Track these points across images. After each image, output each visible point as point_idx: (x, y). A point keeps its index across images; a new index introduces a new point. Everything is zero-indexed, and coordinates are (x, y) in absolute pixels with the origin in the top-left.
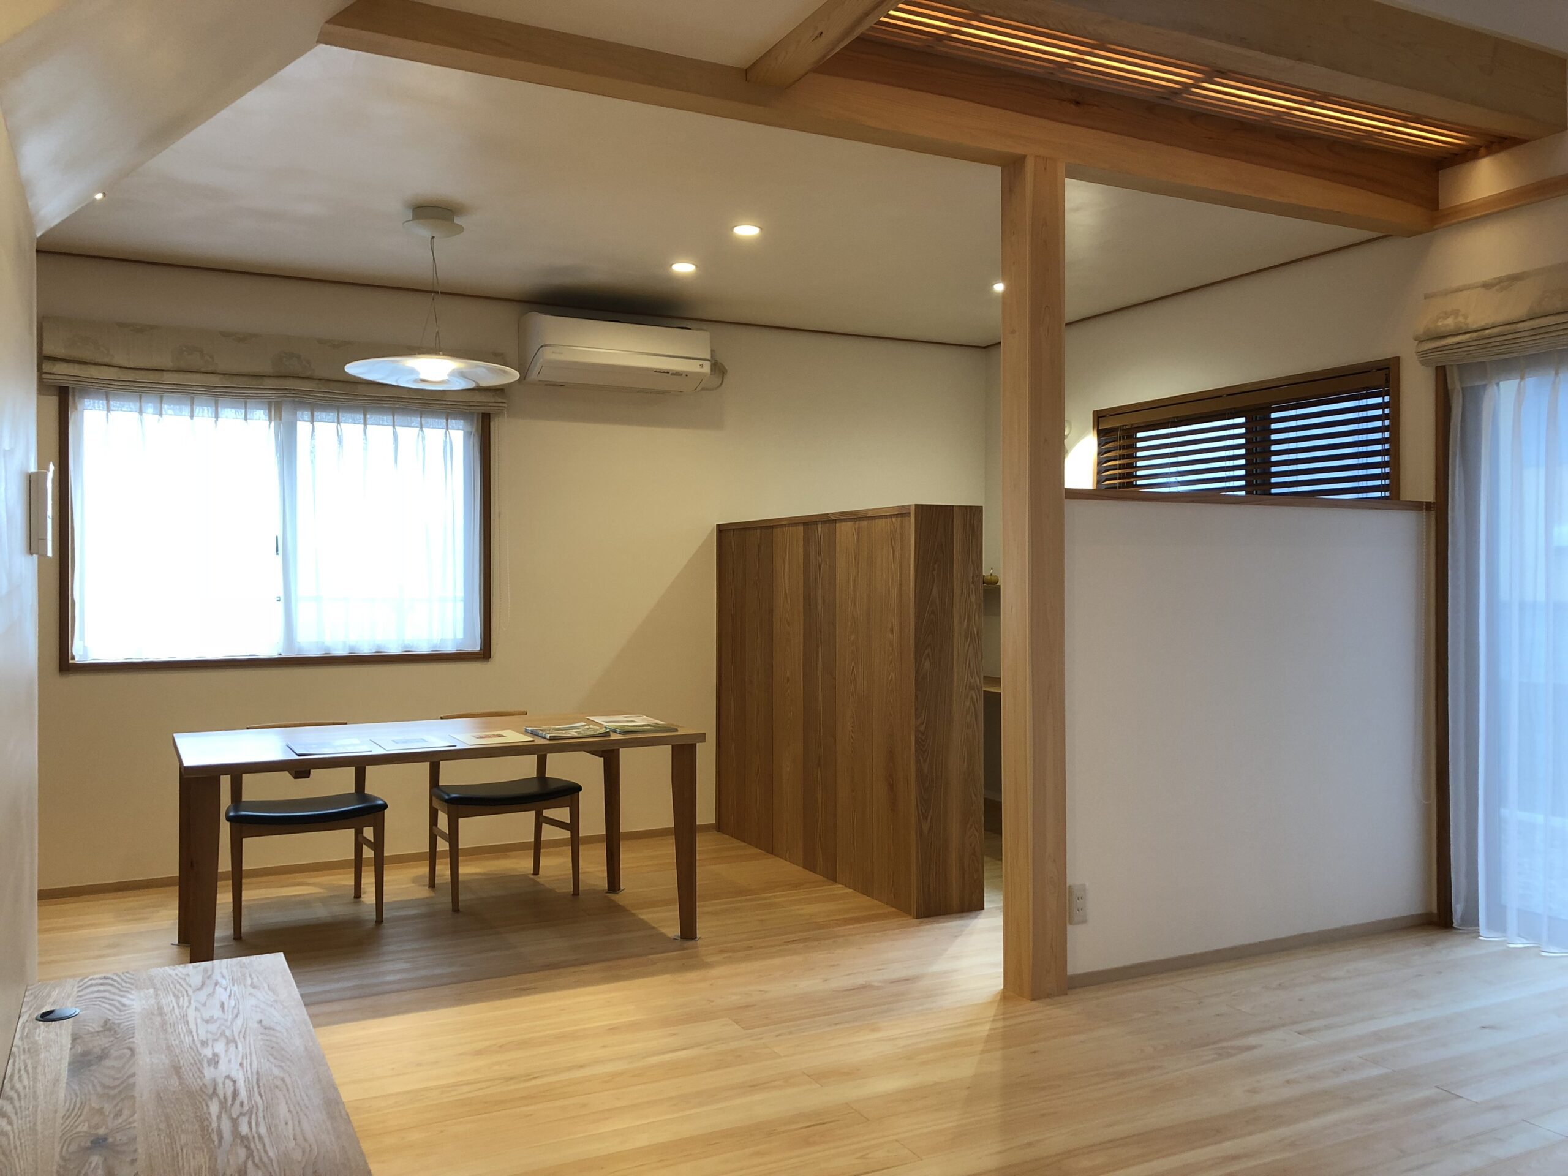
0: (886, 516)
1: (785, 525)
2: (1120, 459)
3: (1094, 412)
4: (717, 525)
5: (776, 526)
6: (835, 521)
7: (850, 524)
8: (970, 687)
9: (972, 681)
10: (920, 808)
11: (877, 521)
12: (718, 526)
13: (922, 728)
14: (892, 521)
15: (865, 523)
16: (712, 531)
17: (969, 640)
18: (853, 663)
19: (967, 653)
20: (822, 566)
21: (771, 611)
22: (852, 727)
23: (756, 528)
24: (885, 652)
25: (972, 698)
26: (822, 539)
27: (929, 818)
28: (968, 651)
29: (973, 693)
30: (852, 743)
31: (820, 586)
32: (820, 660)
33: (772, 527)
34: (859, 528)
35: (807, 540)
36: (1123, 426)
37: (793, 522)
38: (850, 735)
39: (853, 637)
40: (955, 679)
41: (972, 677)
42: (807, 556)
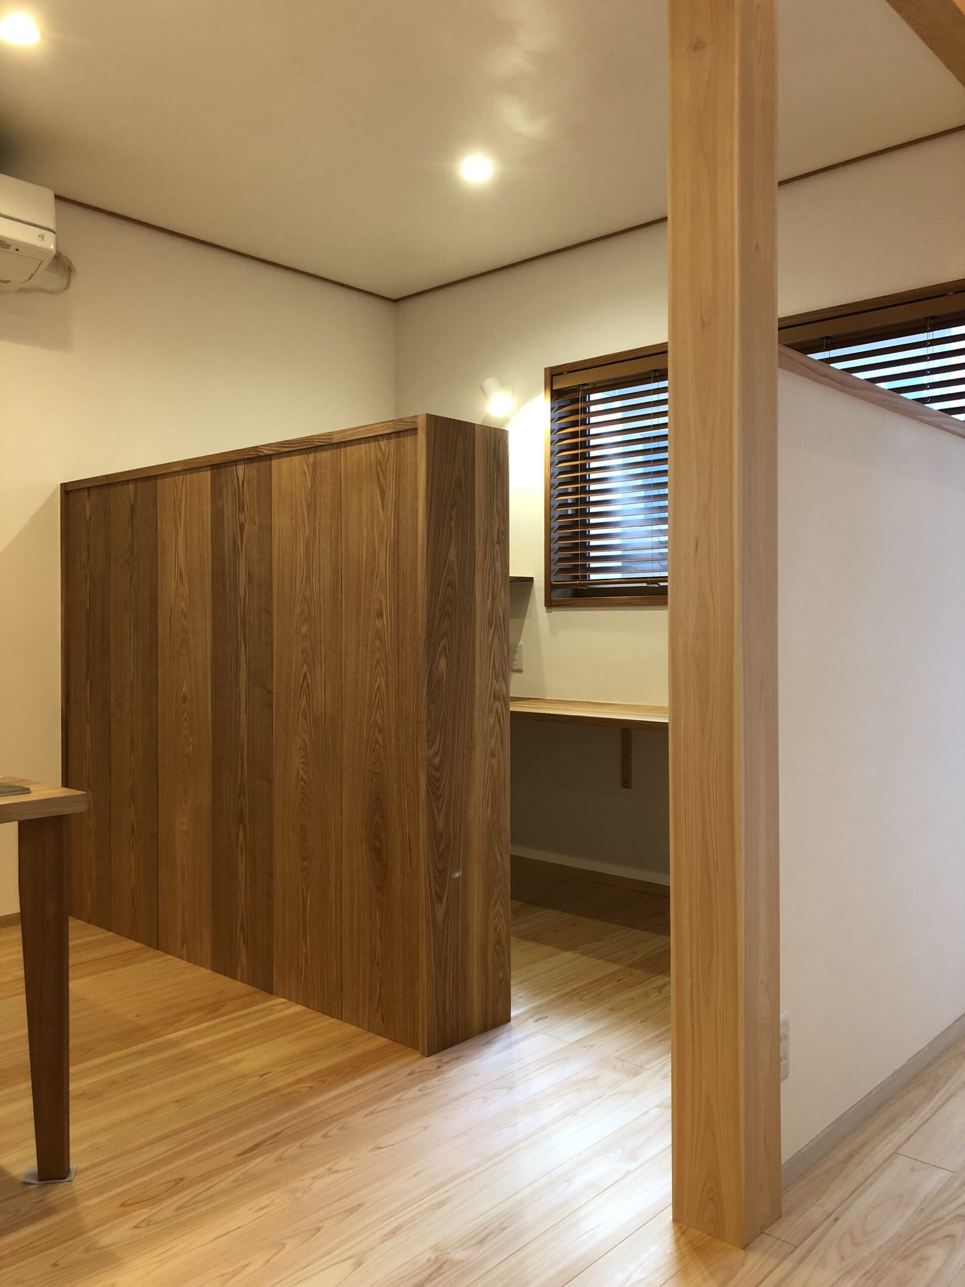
0: (367, 440)
1: (178, 473)
2: (574, 426)
3: (547, 368)
4: (61, 484)
5: (163, 476)
6: (269, 457)
7: (297, 459)
8: (495, 696)
9: (497, 688)
10: (433, 886)
11: (348, 448)
12: (64, 486)
13: (436, 761)
14: (380, 446)
15: (325, 455)
16: (53, 494)
17: (493, 628)
18: (305, 668)
19: (491, 646)
20: (247, 527)
21: (154, 600)
22: (303, 763)
23: (127, 482)
24: (367, 648)
25: (497, 712)
26: (245, 488)
27: (445, 899)
28: (492, 643)
29: (498, 704)
30: (303, 787)
31: (243, 557)
32: (243, 665)
33: (156, 477)
34: (315, 464)
35: (217, 493)
36: (577, 386)
37: (191, 467)
38: (298, 774)
39: (304, 629)
40: (477, 686)
41: (497, 682)
42: (218, 516)
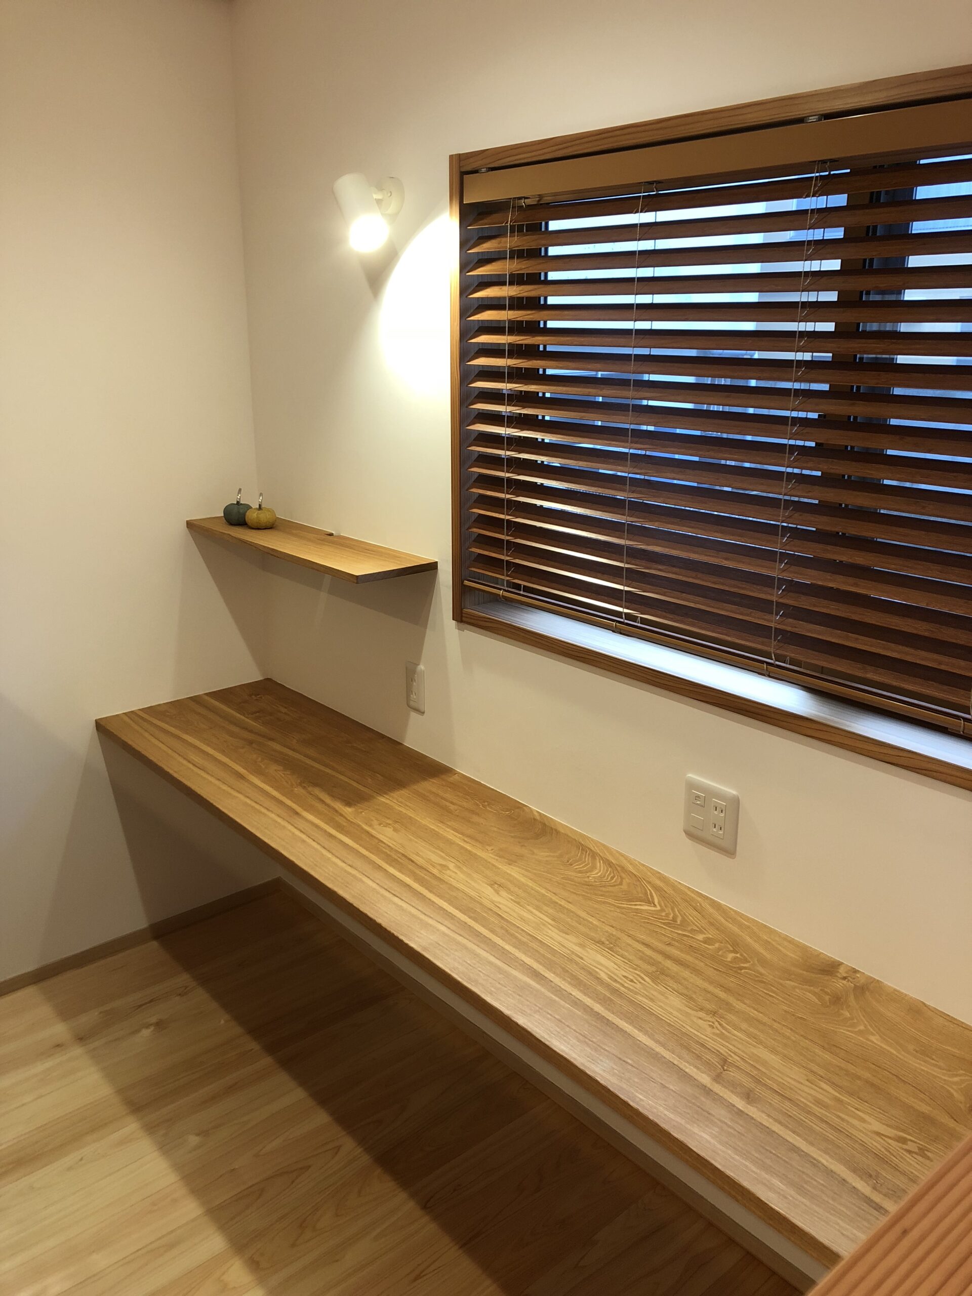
2: (511, 283)
3: (451, 157)
36: (520, 198)
